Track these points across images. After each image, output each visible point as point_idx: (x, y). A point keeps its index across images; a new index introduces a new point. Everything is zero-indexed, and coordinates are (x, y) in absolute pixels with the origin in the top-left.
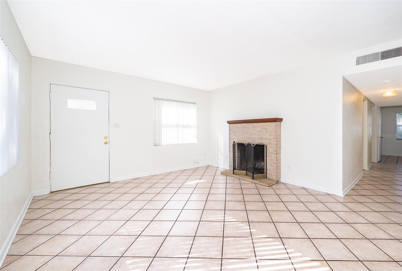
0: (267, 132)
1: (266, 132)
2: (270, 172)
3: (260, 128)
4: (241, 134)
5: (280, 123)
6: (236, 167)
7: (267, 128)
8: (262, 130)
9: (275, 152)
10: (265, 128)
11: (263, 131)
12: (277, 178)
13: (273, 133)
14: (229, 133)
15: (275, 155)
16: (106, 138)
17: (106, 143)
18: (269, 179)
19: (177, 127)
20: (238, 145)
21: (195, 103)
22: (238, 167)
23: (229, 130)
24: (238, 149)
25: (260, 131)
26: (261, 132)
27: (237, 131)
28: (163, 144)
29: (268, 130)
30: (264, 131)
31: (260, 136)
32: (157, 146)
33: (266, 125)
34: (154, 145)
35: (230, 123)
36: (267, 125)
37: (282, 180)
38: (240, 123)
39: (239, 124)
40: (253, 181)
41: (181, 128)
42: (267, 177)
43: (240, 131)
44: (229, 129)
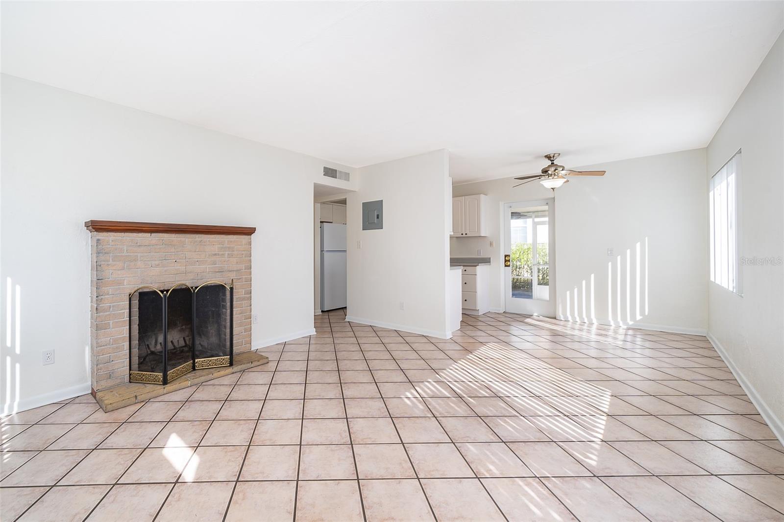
0: (232, 256)
1: (230, 256)
2: (239, 339)
3: (217, 246)
4: (157, 262)
7: (232, 246)
8: (222, 253)
9: (249, 295)
10: (228, 246)
13: (245, 257)
15: (249, 301)
20: (139, 299)
25: (215, 254)
26: (218, 257)
27: (137, 256)
29: (234, 251)
30: (226, 254)
31: (217, 265)
33: (231, 242)
43: (151, 254)
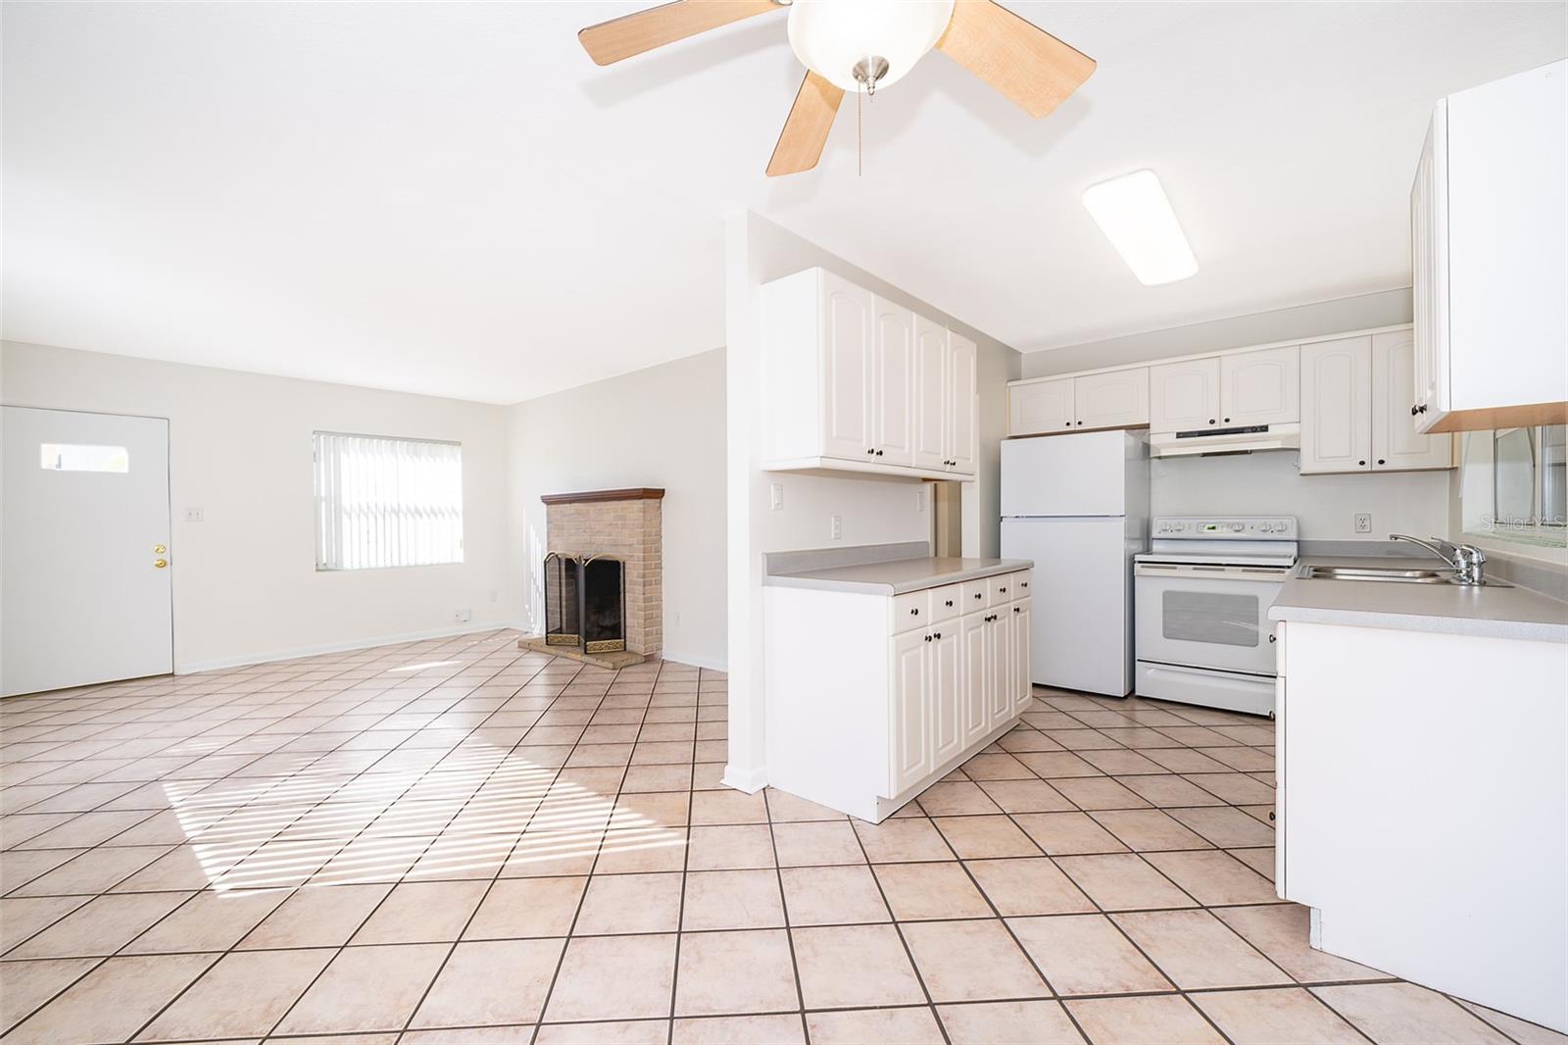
1: (624, 526)
2: (631, 633)
3: (613, 514)
4: (573, 531)
5: (658, 500)
6: (564, 625)
7: (626, 514)
8: (616, 521)
9: (642, 580)
10: (623, 514)
11: (617, 525)
12: (645, 649)
13: (637, 528)
14: (546, 530)
15: (641, 588)
16: (161, 550)
17: (162, 565)
18: (630, 652)
19: (393, 515)
20: (566, 565)
21: (460, 444)
22: (567, 627)
23: (548, 522)
24: (566, 576)
25: (611, 525)
26: (612, 527)
27: (565, 523)
28: (347, 565)
29: (628, 520)
30: (620, 525)
31: (610, 536)
32: (328, 573)
33: (624, 509)
34: (317, 570)
35: (549, 501)
36: (626, 506)
37: (667, 654)
38: (570, 502)
39: (568, 505)
40: (586, 658)
41: (409, 516)
42: (628, 647)
44: (548, 519)
